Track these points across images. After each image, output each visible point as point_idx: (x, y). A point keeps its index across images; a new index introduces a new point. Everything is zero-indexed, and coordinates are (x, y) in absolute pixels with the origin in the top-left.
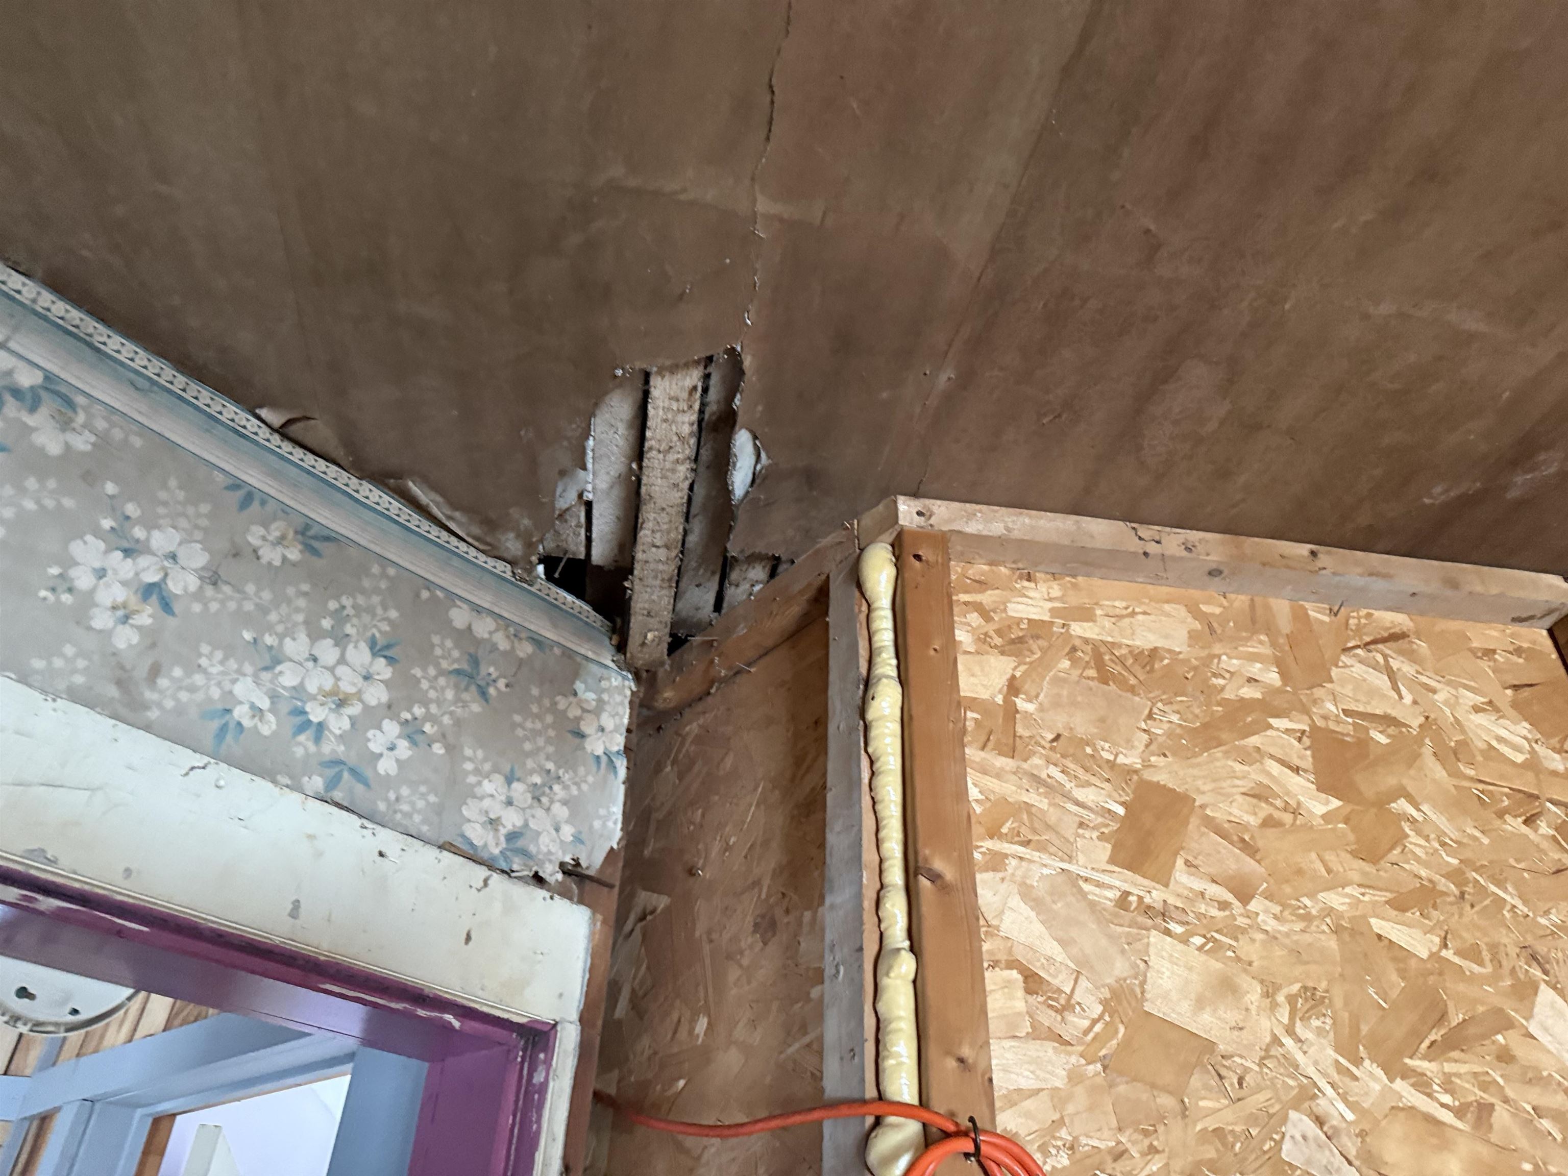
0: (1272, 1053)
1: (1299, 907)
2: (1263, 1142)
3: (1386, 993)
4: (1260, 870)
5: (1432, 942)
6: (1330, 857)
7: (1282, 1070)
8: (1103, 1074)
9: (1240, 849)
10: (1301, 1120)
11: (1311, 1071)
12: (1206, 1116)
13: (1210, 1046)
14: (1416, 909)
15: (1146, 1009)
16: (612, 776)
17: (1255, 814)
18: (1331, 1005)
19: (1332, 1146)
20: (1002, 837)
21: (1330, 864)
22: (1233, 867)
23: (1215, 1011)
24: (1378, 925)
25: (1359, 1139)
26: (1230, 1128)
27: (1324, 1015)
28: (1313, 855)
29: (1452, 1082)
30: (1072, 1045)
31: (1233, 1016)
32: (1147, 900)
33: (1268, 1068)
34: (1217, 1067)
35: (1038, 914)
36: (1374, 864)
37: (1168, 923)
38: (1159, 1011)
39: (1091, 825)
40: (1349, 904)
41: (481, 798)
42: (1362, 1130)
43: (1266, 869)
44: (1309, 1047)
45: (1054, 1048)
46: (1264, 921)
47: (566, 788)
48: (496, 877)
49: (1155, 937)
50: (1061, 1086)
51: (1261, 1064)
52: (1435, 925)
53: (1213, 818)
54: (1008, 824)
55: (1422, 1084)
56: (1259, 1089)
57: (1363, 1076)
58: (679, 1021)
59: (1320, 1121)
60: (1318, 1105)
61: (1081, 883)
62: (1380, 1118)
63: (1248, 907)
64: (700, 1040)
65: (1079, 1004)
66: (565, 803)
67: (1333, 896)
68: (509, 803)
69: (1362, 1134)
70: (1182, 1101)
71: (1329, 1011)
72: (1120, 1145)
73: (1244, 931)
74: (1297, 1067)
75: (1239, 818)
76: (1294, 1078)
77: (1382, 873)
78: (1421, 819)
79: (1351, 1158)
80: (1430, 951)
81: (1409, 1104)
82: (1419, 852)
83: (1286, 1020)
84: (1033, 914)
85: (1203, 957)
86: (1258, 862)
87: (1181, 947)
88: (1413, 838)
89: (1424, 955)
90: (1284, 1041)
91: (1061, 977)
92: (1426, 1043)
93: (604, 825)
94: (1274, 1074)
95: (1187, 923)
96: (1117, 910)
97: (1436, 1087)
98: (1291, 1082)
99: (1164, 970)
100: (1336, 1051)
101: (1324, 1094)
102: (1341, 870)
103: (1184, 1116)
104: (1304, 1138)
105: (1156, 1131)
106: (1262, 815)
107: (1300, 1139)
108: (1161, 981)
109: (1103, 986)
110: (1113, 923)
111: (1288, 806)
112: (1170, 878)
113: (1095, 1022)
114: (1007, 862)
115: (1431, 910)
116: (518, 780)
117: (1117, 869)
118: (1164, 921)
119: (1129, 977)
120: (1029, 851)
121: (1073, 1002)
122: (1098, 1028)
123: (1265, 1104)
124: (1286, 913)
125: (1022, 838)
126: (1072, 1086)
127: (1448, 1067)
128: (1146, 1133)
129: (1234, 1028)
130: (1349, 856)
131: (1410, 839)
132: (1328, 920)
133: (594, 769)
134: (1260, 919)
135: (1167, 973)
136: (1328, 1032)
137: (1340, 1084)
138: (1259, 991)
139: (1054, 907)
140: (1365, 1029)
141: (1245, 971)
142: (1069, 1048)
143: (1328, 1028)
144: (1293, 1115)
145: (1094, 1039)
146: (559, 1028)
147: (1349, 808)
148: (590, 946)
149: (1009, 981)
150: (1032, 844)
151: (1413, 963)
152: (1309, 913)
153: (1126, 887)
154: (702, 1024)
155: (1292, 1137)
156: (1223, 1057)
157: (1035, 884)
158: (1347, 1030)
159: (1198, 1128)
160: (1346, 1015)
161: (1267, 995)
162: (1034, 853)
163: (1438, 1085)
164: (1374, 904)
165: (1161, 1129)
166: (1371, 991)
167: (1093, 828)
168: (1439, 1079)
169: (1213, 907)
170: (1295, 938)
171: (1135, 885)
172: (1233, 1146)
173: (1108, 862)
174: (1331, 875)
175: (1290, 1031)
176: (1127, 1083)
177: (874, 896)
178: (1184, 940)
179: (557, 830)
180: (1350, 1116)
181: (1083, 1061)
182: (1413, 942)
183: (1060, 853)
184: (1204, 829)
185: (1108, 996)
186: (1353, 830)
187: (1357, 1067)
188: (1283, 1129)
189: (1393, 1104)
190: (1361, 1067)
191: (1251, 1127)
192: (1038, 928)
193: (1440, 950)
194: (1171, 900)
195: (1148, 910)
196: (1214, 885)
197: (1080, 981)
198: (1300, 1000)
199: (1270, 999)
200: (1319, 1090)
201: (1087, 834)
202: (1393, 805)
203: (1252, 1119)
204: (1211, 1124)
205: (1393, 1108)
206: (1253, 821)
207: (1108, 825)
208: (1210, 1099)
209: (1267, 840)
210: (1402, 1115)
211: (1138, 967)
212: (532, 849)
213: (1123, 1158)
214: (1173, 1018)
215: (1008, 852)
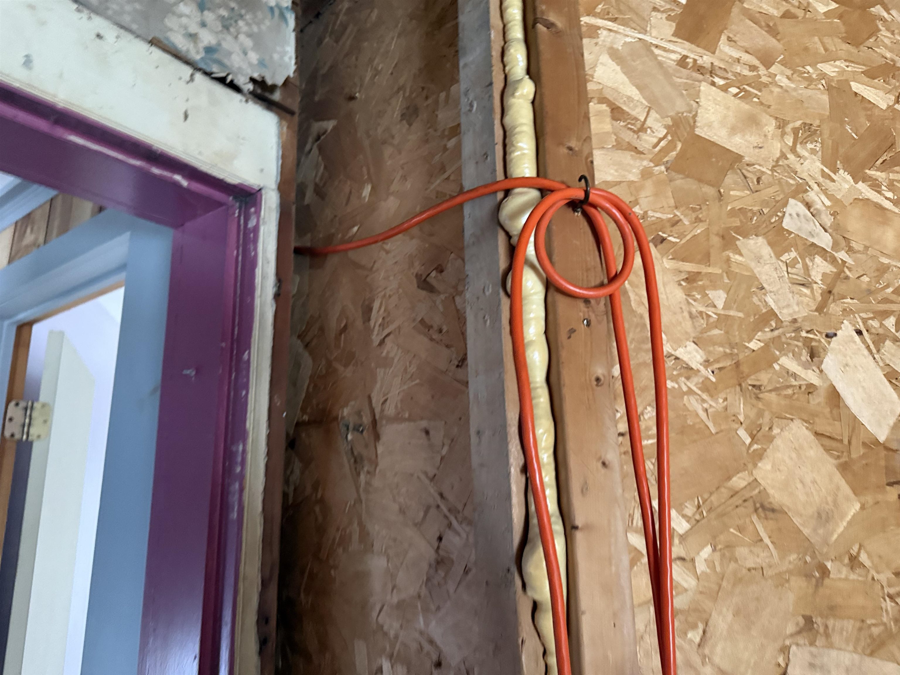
0: (781, 163)
1: (805, 73)
2: (771, 217)
3: (857, 130)
4: (779, 46)
5: (890, 99)
6: (827, 40)
7: (786, 174)
8: (665, 173)
9: (766, 31)
10: (796, 205)
11: (805, 175)
12: (735, 200)
13: (739, 158)
14: (881, 78)
15: (697, 133)
16: (284, 26)
17: (778, 9)
18: (821, 135)
19: (815, 220)
20: (596, 15)
21: (828, 46)
22: (761, 43)
23: (744, 136)
24: (855, 87)
25: (833, 217)
26: (750, 208)
27: (816, 141)
28: (816, 39)
29: (894, 185)
30: (644, 154)
31: (754, 139)
32: (700, 62)
33: (777, 172)
34: (744, 171)
35: (621, 69)
36: (857, 47)
37: (714, 78)
38: (705, 134)
39: (662, 9)
40: (838, 72)
41: (180, 16)
42: (835, 212)
43: (784, 45)
44: (805, 161)
45: (631, 155)
46: (780, 80)
47: (248, 24)
48: (199, 76)
49: (704, 87)
50: (636, 180)
51: (772, 170)
52: (893, 88)
53: (749, 9)
54: (600, 6)
55: (876, 186)
56: (770, 185)
57: (839, 179)
58: (350, 192)
59: (808, 206)
60: (808, 196)
61: (653, 48)
62: (847, 205)
63: (770, 70)
64: (367, 200)
65: (650, 128)
66: (250, 35)
67: (828, 66)
68: (203, 25)
69: (834, 214)
70: (719, 191)
71: (819, 139)
72: (676, 217)
73: (766, 85)
74: (796, 173)
75: (766, 10)
76: (794, 179)
77: (860, 53)
78: (889, 20)
79: (826, 227)
80: (888, 105)
81: (866, 197)
82: (886, 41)
83: (791, 144)
84: (618, 68)
85: (737, 101)
86: (779, 40)
87: (722, 93)
88: (884, 32)
89: (884, 107)
90: (788, 156)
91: (638, 110)
92: (880, 161)
93: (282, 58)
94: (781, 176)
95: (727, 79)
96: (679, 67)
97: (883, 188)
98: (792, 182)
99: (709, 108)
100: (822, 164)
101: (812, 190)
102: (834, 50)
103: (720, 200)
104: (798, 215)
105: (701, 209)
106: (783, 9)
107: (795, 216)
108: (707, 115)
109: (667, 117)
110: (675, 76)
111: (801, 5)
112: (716, 49)
113: (661, 140)
114: (599, 32)
115: (891, 79)
116: (209, 9)
117: (680, 40)
118: (711, 76)
119: (686, 112)
120: (616, 25)
121: (645, 126)
122: (663, 144)
123: (775, 194)
124: (795, 76)
125: (610, 16)
126: (644, 180)
127: (892, 176)
128: (694, 210)
129: (756, 147)
130: (840, 40)
131: (881, 32)
132: (823, 82)
133: (270, 16)
134: (778, 78)
135: (712, 110)
136: (818, 152)
137: (823, 184)
138: (774, 125)
139: (633, 63)
140: (842, 151)
141: (765, 112)
142: (642, 156)
143: (818, 149)
144: (792, 201)
145: (660, 151)
146: (263, 192)
147: (843, 8)
148: (281, 141)
149: (600, 111)
150: (618, 21)
151: (876, 112)
152: (810, 76)
153: (685, 53)
154: (367, 191)
155: (790, 215)
156: (748, 165)
157: (620, 48)
158: (830, 151)
159: (729, 208)
160: (830, 142)
161: (779, 127)
162: (620, 27)
163: (885, 186)
164: (854, 72)
165: (704, 208)
166: (848, 127)
167: (663, 12)
168: (886, 183)
169: (746, 69)
170: (800, 92)
171: (692, 52)
172: (751, 219)
173: (673, 35)
174: (828, 52)
175: (793, 149)
176: (682, 179)
177: (500, 50)
178: (724, 89)
179: (245, 53)
180: (828, 203)
181: (652, 165)
182: (877, 98)
183: (638, 28)
184: (742, 17)
185: (671, 123)
186: (844, 24)
187: (835, 174)
188: (784, 210)
189: (856, 197)
190: (837, 174)
191: (764, 208)
192: (622, 78)
193: (894, 104)
194: (716, 63)
195: (700, 69)
196: (747, 55)
197: (651, 113)
198: (801, 131)
199: (780, 130)
200: (809, 187)
201: (659, 15)
202: (872, 9)
203: (765, 203)
204: (738, 205)
205: (856, 199)
206: (776, 13)
207: (674, 10)
208: (738, 190)
209: (785, 27)
210: (861, 204)
211: (692, 106)
212: (226, 61)
213: (678, 224)
214: (715, 139)
215: (601, 25)
